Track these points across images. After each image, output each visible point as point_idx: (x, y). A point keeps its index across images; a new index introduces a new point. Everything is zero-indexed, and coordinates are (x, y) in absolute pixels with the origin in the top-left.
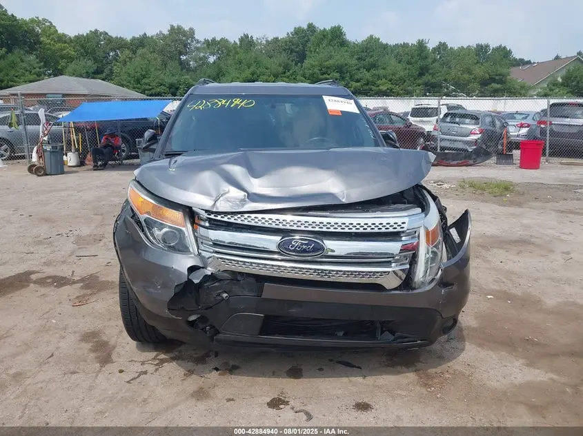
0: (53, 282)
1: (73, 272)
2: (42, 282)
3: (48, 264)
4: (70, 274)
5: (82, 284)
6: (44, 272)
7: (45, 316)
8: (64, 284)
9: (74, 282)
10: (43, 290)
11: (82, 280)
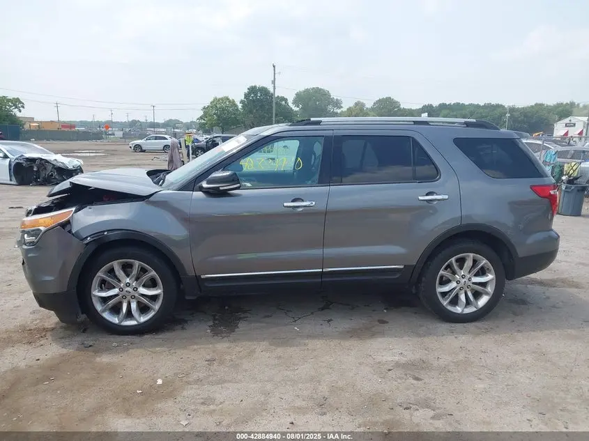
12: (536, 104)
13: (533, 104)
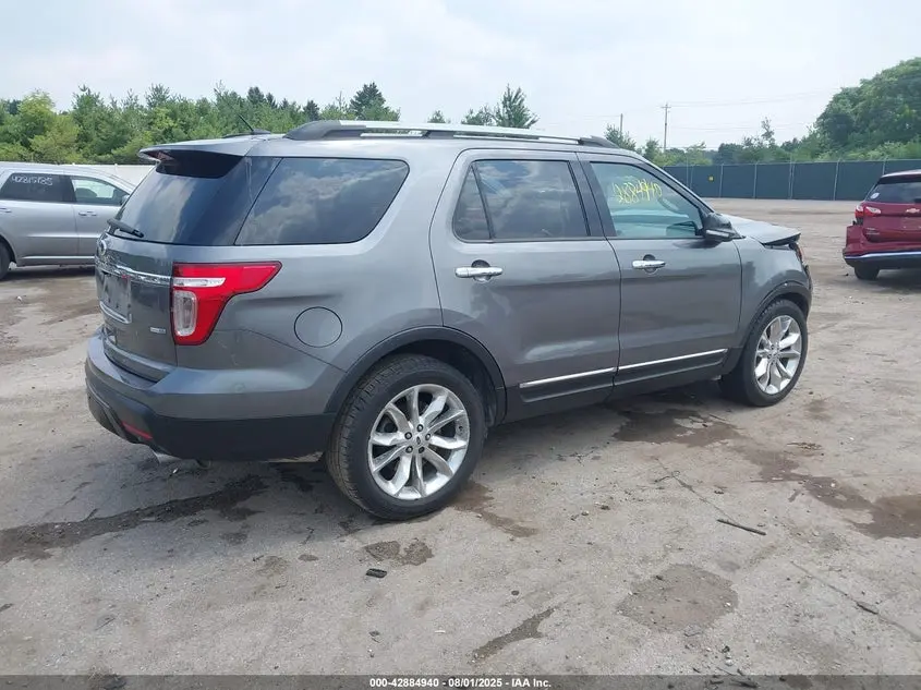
0: (834, 493)
1: (792, 499)
2: (854, 500)
3: (831, 543)
4: (799, 497)
5: (793, 471)
6: (845, 520)
7: (860, 447)
8: (818, 481)
9: (801, 478)
10: (855, 483)
11: (788, 477)
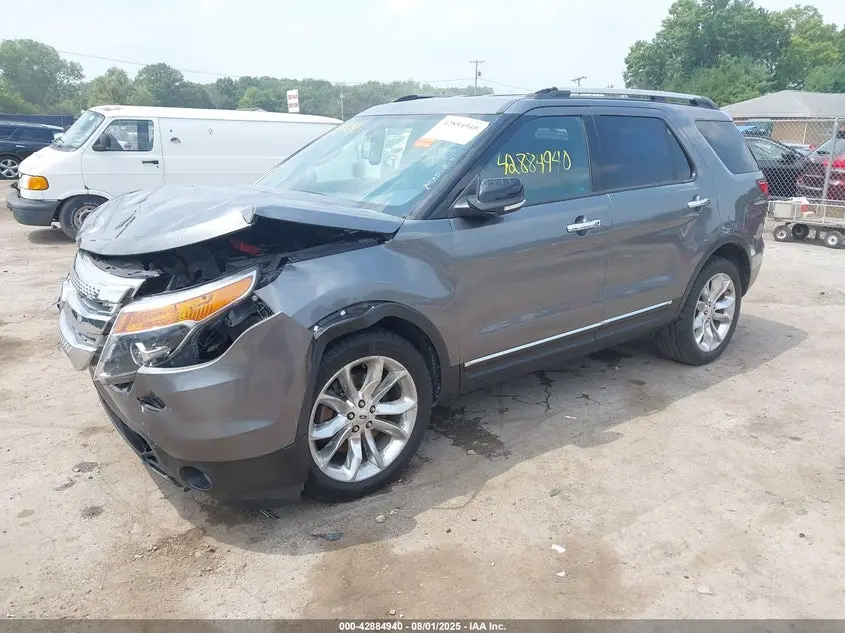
12: (370, 82)
13: (366, 81)
